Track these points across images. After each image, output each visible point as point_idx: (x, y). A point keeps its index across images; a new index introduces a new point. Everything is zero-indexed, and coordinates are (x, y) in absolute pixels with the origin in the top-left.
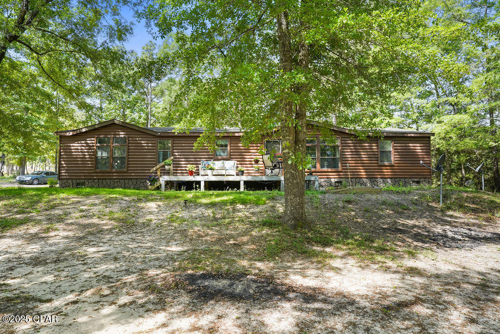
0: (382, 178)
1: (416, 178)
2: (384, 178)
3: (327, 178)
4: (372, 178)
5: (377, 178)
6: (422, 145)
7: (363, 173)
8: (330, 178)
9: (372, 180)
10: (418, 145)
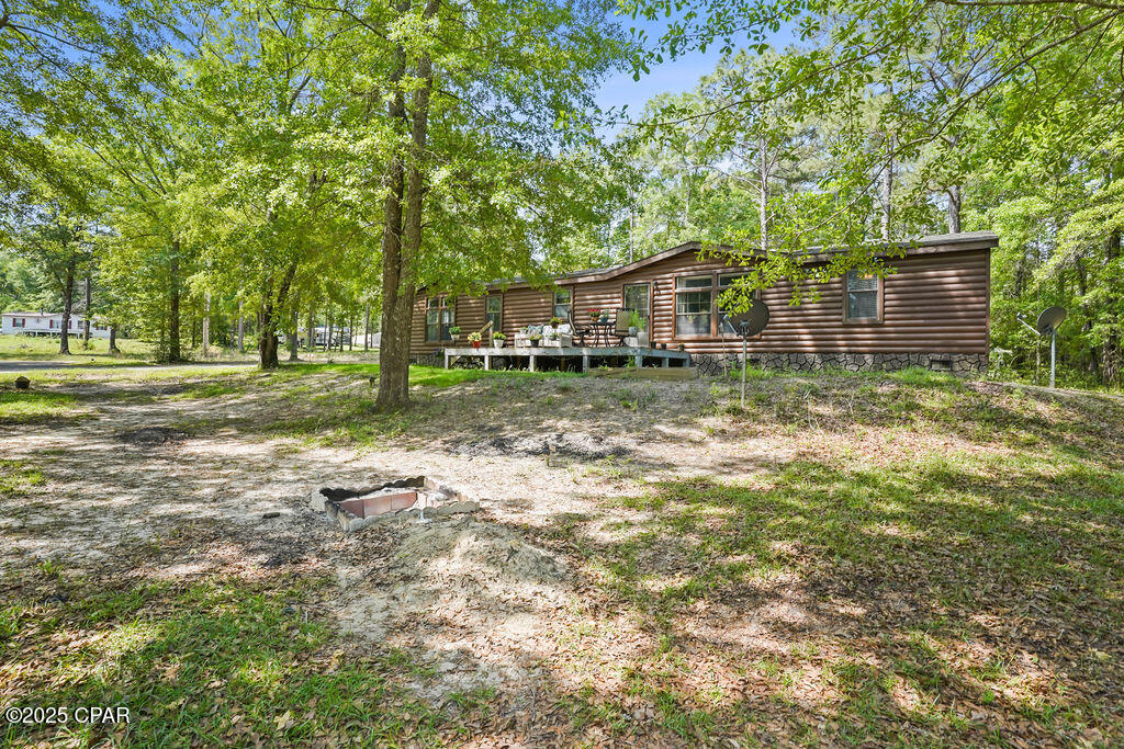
0: (850, 352)
1: (942, 353)
2: (856, 352)
3: (731, 352)
4: (827, 353)
5: (839, 353)
6: (962, 271)
7: (806, 341)
8: (735, 352)
9: (827, 357)
10: (953, 272)
